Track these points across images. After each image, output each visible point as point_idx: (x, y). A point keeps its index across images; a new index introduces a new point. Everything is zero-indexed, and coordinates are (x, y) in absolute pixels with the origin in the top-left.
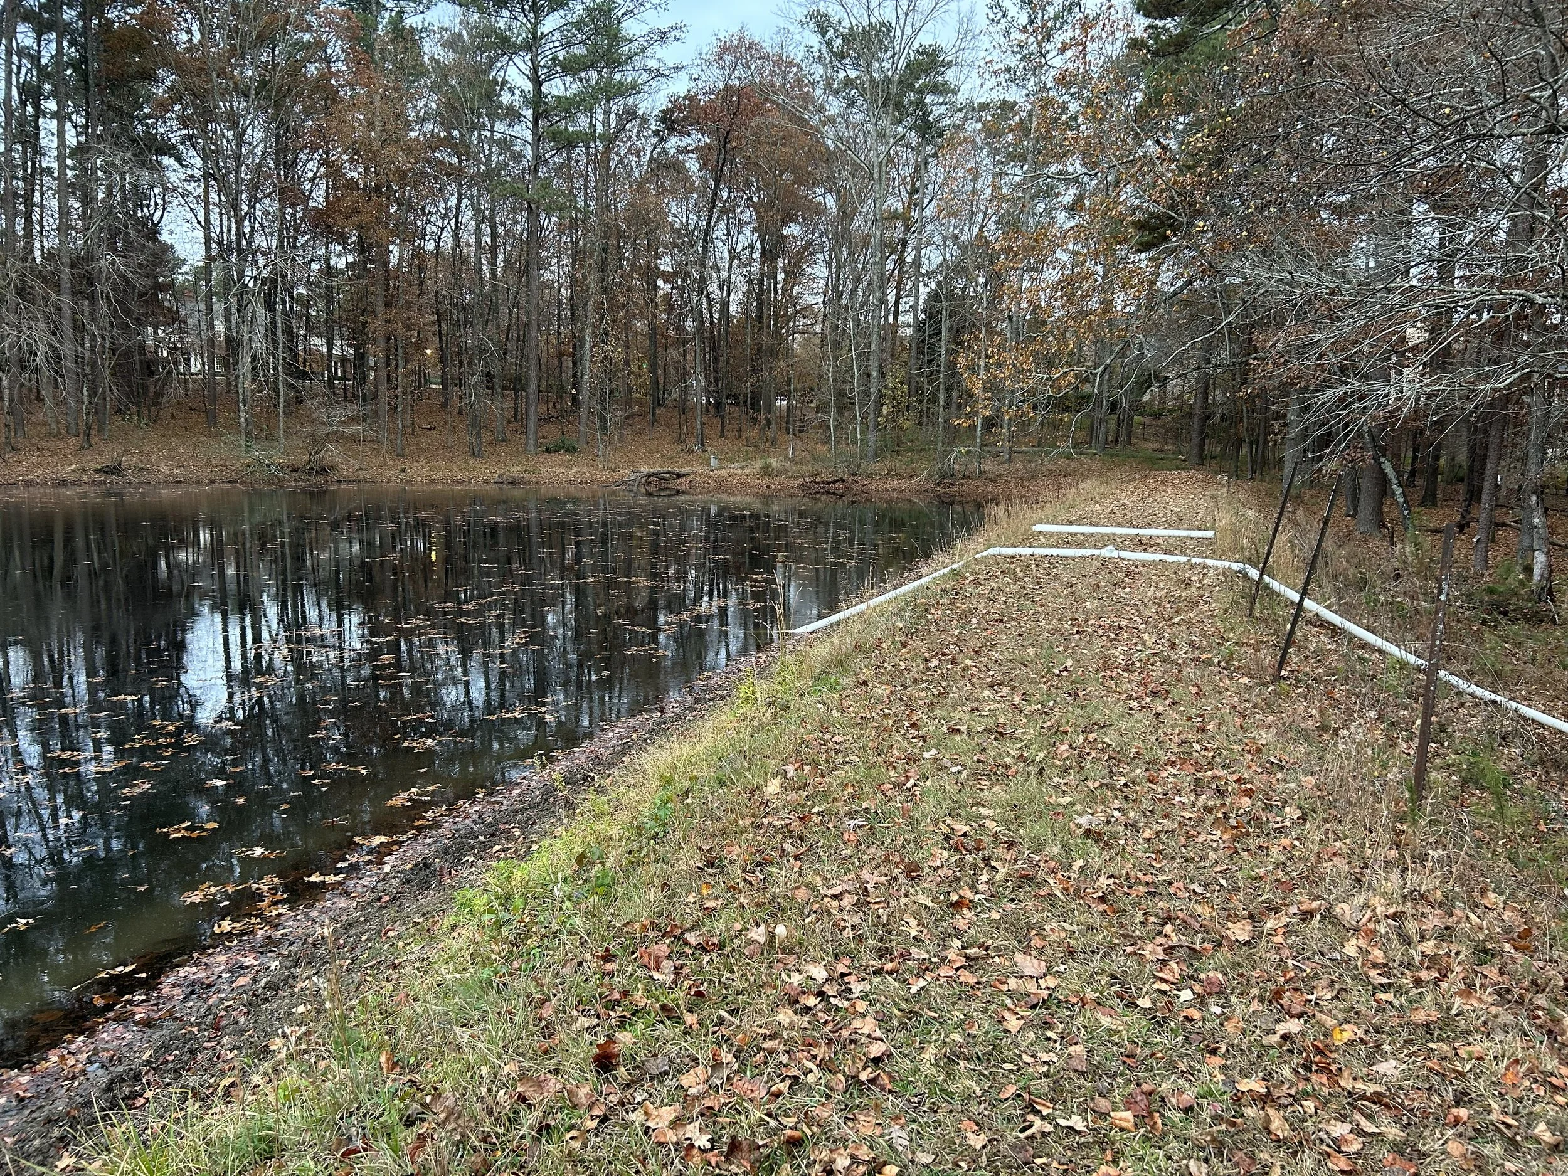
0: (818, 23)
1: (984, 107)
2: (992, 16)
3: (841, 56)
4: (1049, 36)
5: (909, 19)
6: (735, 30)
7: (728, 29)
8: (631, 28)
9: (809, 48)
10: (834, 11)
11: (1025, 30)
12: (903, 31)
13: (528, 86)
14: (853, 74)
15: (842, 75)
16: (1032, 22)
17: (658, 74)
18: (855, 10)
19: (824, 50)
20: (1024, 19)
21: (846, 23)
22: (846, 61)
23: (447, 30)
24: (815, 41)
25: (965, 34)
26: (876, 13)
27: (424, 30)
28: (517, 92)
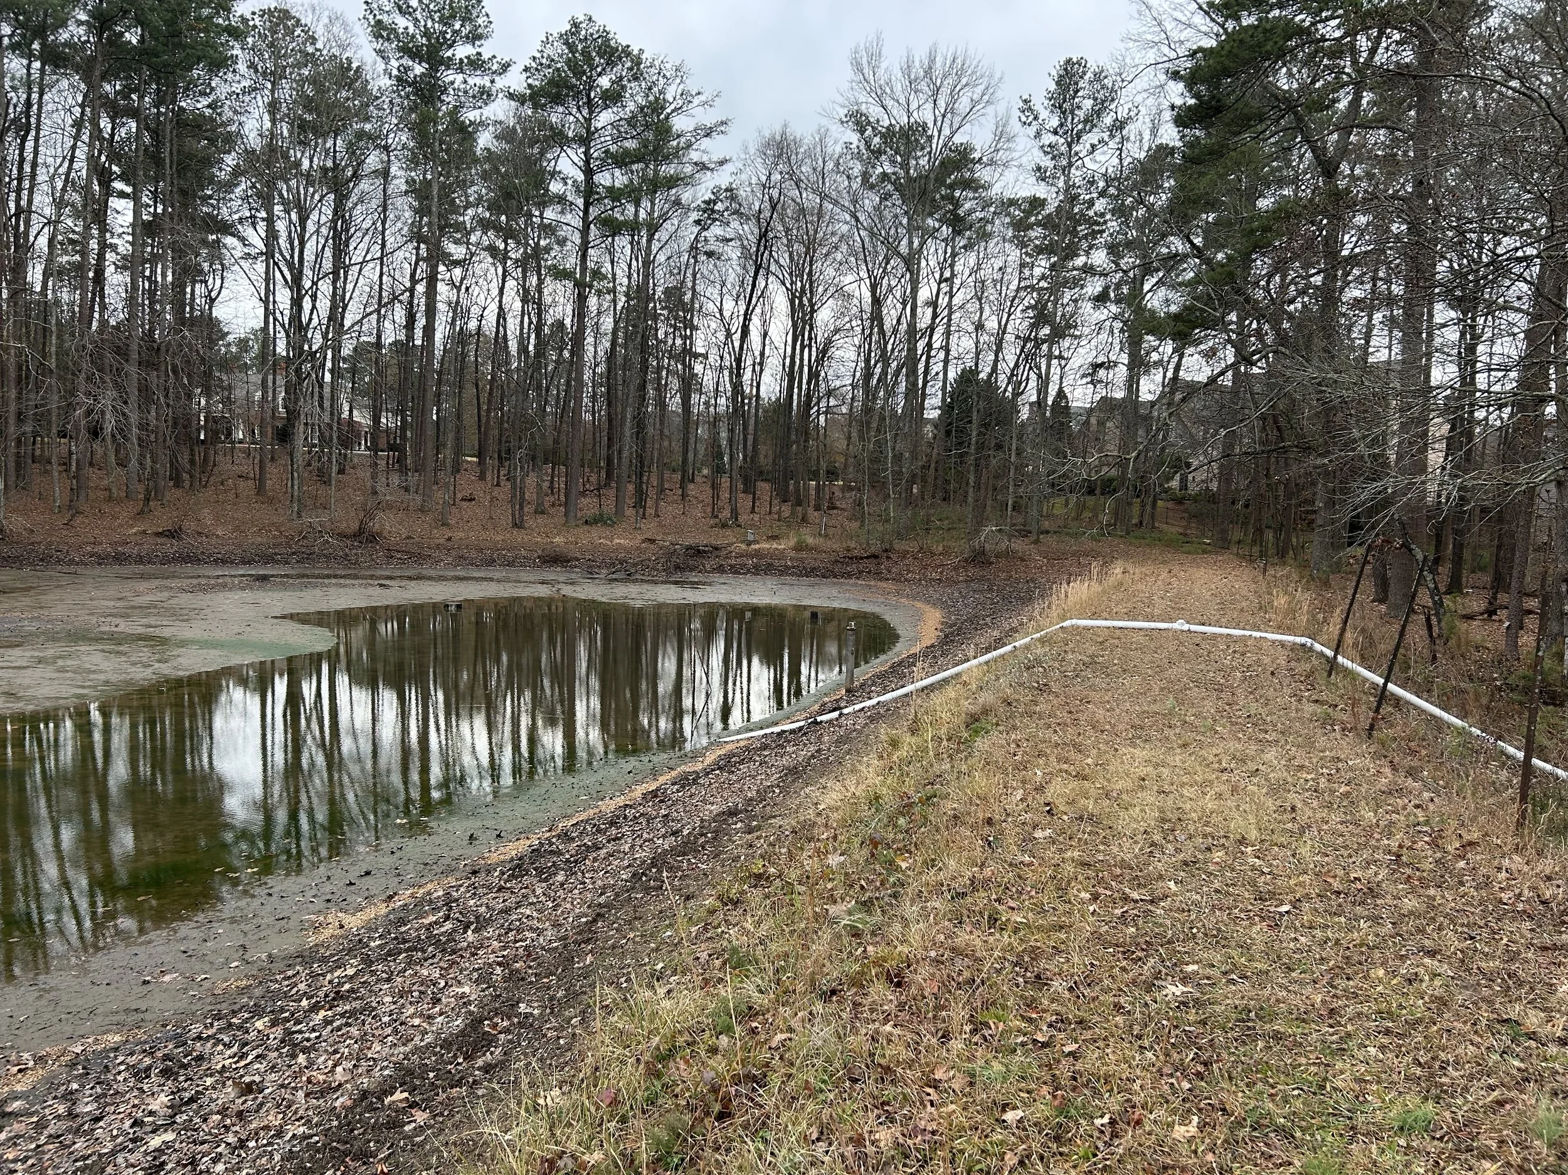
0: (857, 123)
1: (1012, 202)
2: (1024, 119)
3: (878, 153)
4: (1079, 138)
5: (947, 121)
6: (778, 129)
7: (771, 127)
8: (679, 123)
9: (848, 145)
10: (875, 112)
11: (1055, 133)
12: (940, 132)
13: (581, 177)
14: (889, 169)
15: (879, 170)
16: (1061, 125)
17: (702, 167)
18: (895, 112)
19: (862, 147)
20: (1055, 122)
21: (886, 123)
22: (884, 157)
23: (501, 123)
24: (854, 138)
25: (1001, 135)
26: (915, 114)
27: (481, 123)
28: (570, 182)
